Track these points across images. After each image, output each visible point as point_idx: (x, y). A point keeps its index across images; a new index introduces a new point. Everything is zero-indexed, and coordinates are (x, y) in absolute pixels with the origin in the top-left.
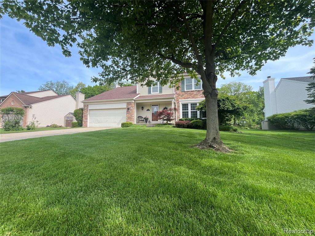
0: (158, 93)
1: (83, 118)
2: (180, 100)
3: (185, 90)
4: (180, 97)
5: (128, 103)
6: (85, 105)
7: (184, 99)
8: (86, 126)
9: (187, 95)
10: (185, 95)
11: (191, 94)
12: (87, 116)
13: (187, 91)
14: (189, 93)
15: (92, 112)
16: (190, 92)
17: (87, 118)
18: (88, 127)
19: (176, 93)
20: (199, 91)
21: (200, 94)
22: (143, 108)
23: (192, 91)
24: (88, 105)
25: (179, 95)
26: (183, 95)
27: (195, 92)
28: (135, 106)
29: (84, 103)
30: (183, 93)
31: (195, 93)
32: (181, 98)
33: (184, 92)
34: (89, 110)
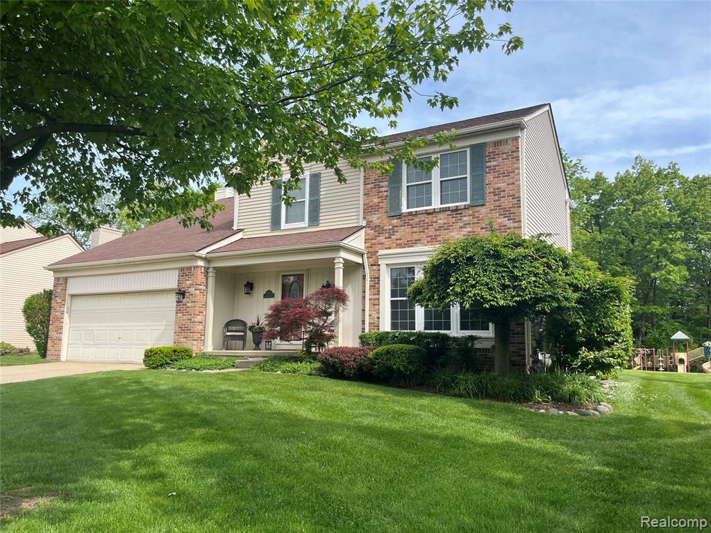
0: (303, 225)
1: (50, 326)
2: (381, 252)
3: (404, 209)
4: (381, 239)
5: (182, 269)
6: (57, 279)
7: (400, 246)
8: (58, 360)
9: (408, 229)
10: (404, 232)
11: (424, 227)
12: (60, 320)
13: (411, 213)
14: (417, 220)
15: (79, 304)
16: (422, 217)
17: (61, 328)
18: (63, 358)
19: (369, 223)
20: (457, 209)
21: (461, 224)
22: (250, 287)
23: (428, 213)
24: (66, 279)
25: (379, 230)
26: (393, 231)
27: (440, 216)
28: (211, 281)
29: (55, 271)
30: (395, 221)
31: (442, 219)
32: (387, 242)
33: (400, 216)
34: (68, 299)
